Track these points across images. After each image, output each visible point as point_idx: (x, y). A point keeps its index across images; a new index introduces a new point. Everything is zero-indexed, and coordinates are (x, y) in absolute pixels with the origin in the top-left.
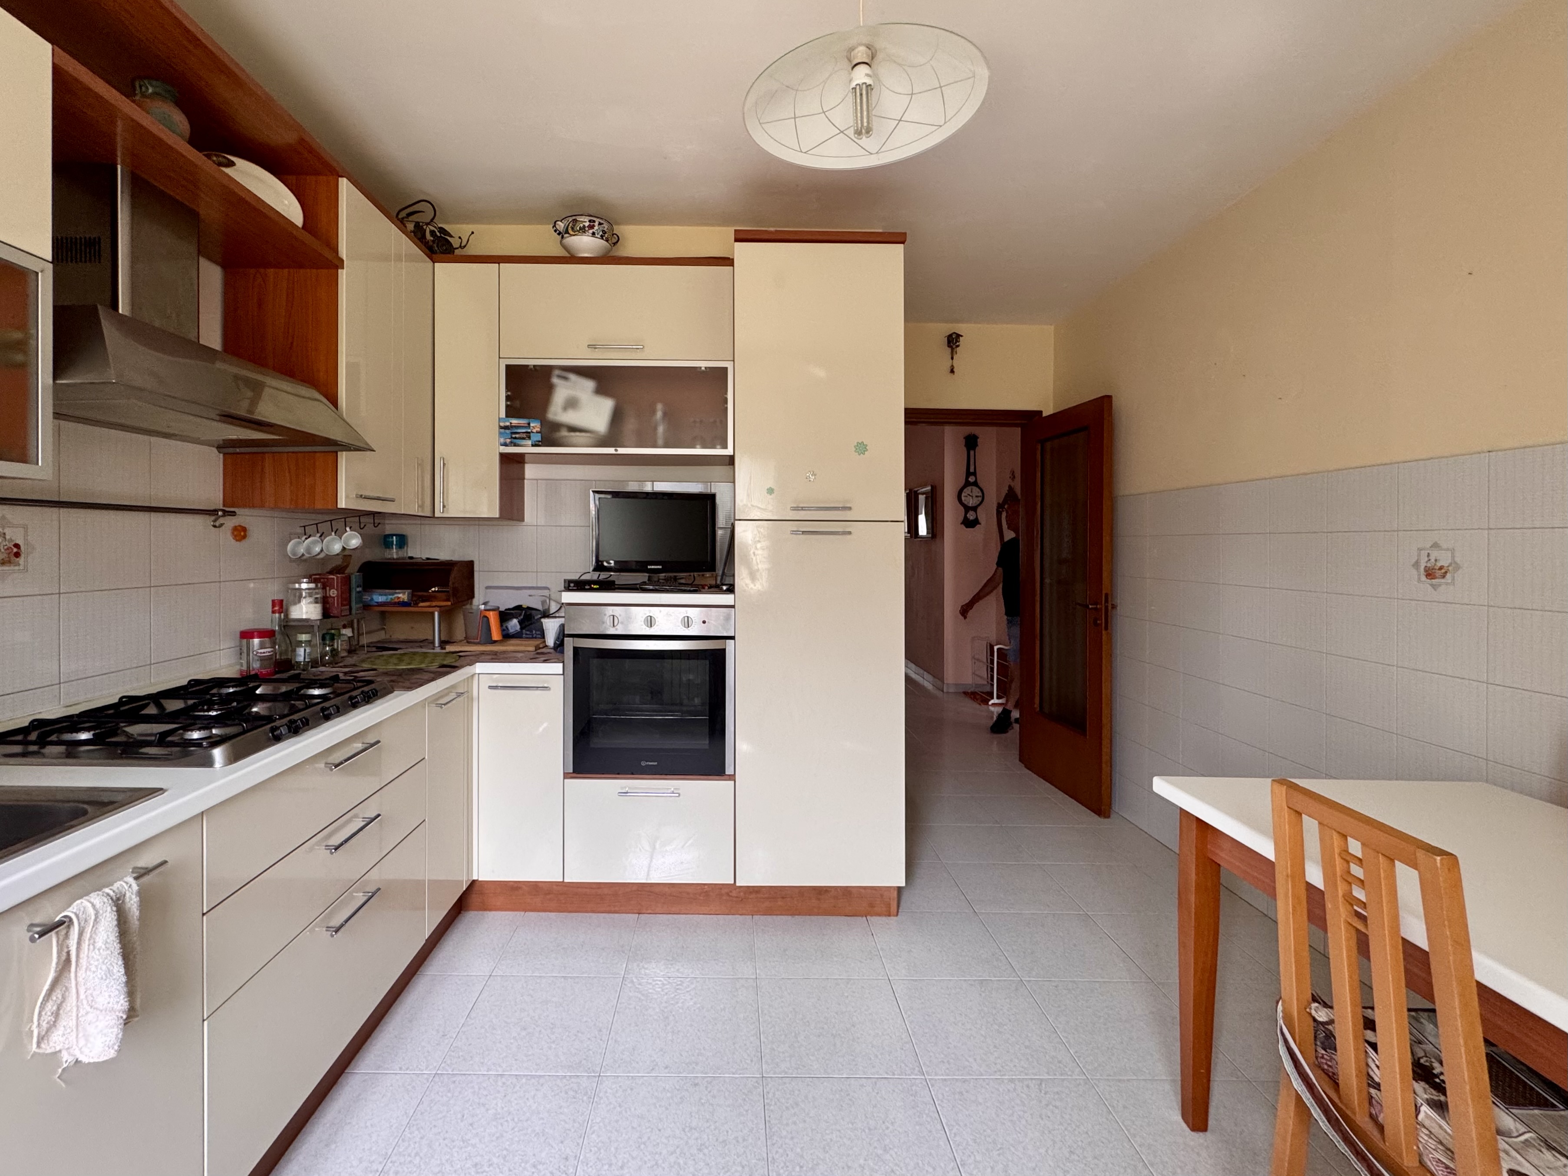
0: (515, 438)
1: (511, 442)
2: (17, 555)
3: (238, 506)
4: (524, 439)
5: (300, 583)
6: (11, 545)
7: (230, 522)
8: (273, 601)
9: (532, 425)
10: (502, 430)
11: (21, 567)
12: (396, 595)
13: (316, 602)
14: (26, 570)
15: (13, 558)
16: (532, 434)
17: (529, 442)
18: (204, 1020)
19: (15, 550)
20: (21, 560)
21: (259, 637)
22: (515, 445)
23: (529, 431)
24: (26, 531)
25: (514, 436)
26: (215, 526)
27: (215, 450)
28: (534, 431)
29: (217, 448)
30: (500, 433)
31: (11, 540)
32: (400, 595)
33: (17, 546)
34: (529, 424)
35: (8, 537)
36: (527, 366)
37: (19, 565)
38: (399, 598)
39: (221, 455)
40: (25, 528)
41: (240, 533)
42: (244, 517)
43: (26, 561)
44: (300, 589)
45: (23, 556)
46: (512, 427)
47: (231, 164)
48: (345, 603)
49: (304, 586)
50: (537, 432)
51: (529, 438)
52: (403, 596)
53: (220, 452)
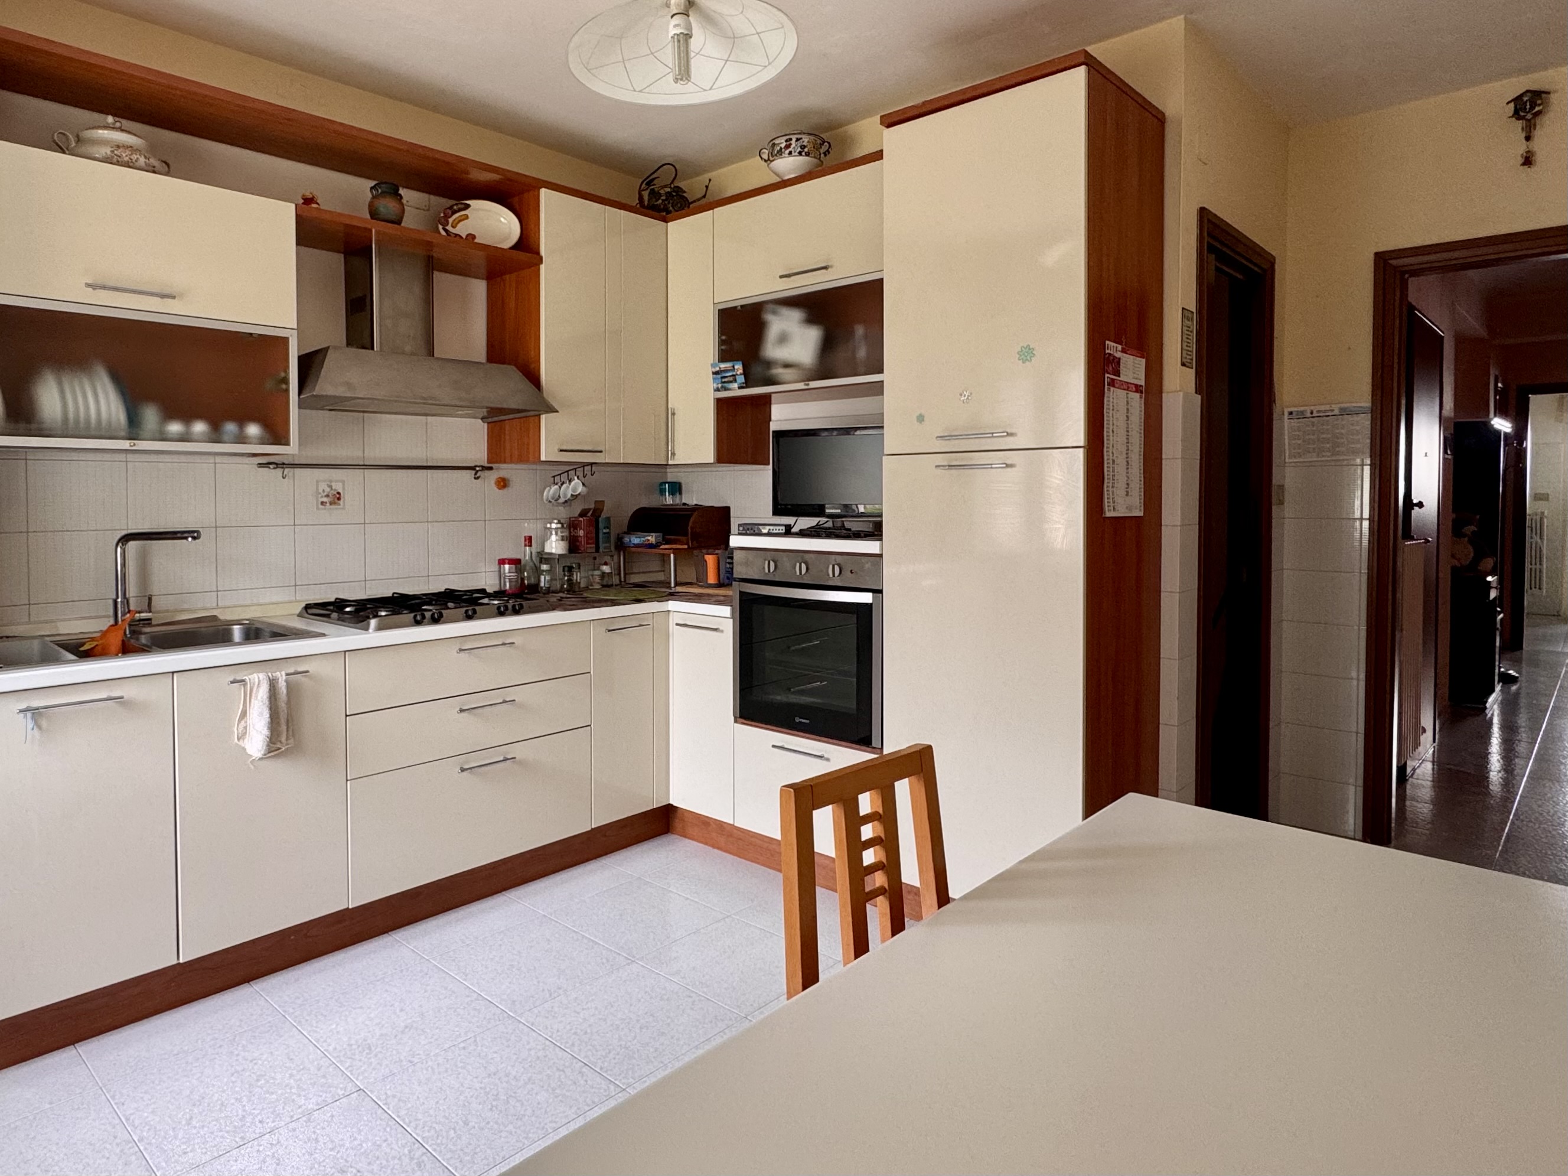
0: (725, 382)
1: (722, 387)
2: (339, 499)
3: (496, 462)
4: (731, 382)
5: (551, 523)
6: (335, 493)
7: (492, 476)
8: (525, 537)
9: (736, 367)
10: (715, 376)
11: (341, 507)
12: (647, 538)
13: (562, 540)
14: (344, 509)
15: (336, 501)
16: (737, 377)
17: (735, 385)
18: (347, 780)
19: (338, 496)
20: (341, 502)
21: (509, 564)
22: (726, 389)
23: (734, 373)
24: (344, 485)
25: (723, 380)
26: (475, 478)
27: (480, 421)
28: (738, 373)
29: (482, 419)
30: (714, 379)
31: (335, 490)
32: (649, 538)
33: (339, 493)
34: (733, 367)
35: (333, 488)
36: (736, 307)
37: (339, 505)
38: (648, 540)
39: (486, 425)
40: (343, 482)
41: (503, 483)
42: (505, 470)
43: (344, 502)
44: (550, 528)
45: (342, 500)
46: (722, 371)
47: (468, 206)
48: (590, 541)
49: (554, 526)
50: (741, 374)
51: (735, 381)
52: (652, 538)
53: (484, 422)
